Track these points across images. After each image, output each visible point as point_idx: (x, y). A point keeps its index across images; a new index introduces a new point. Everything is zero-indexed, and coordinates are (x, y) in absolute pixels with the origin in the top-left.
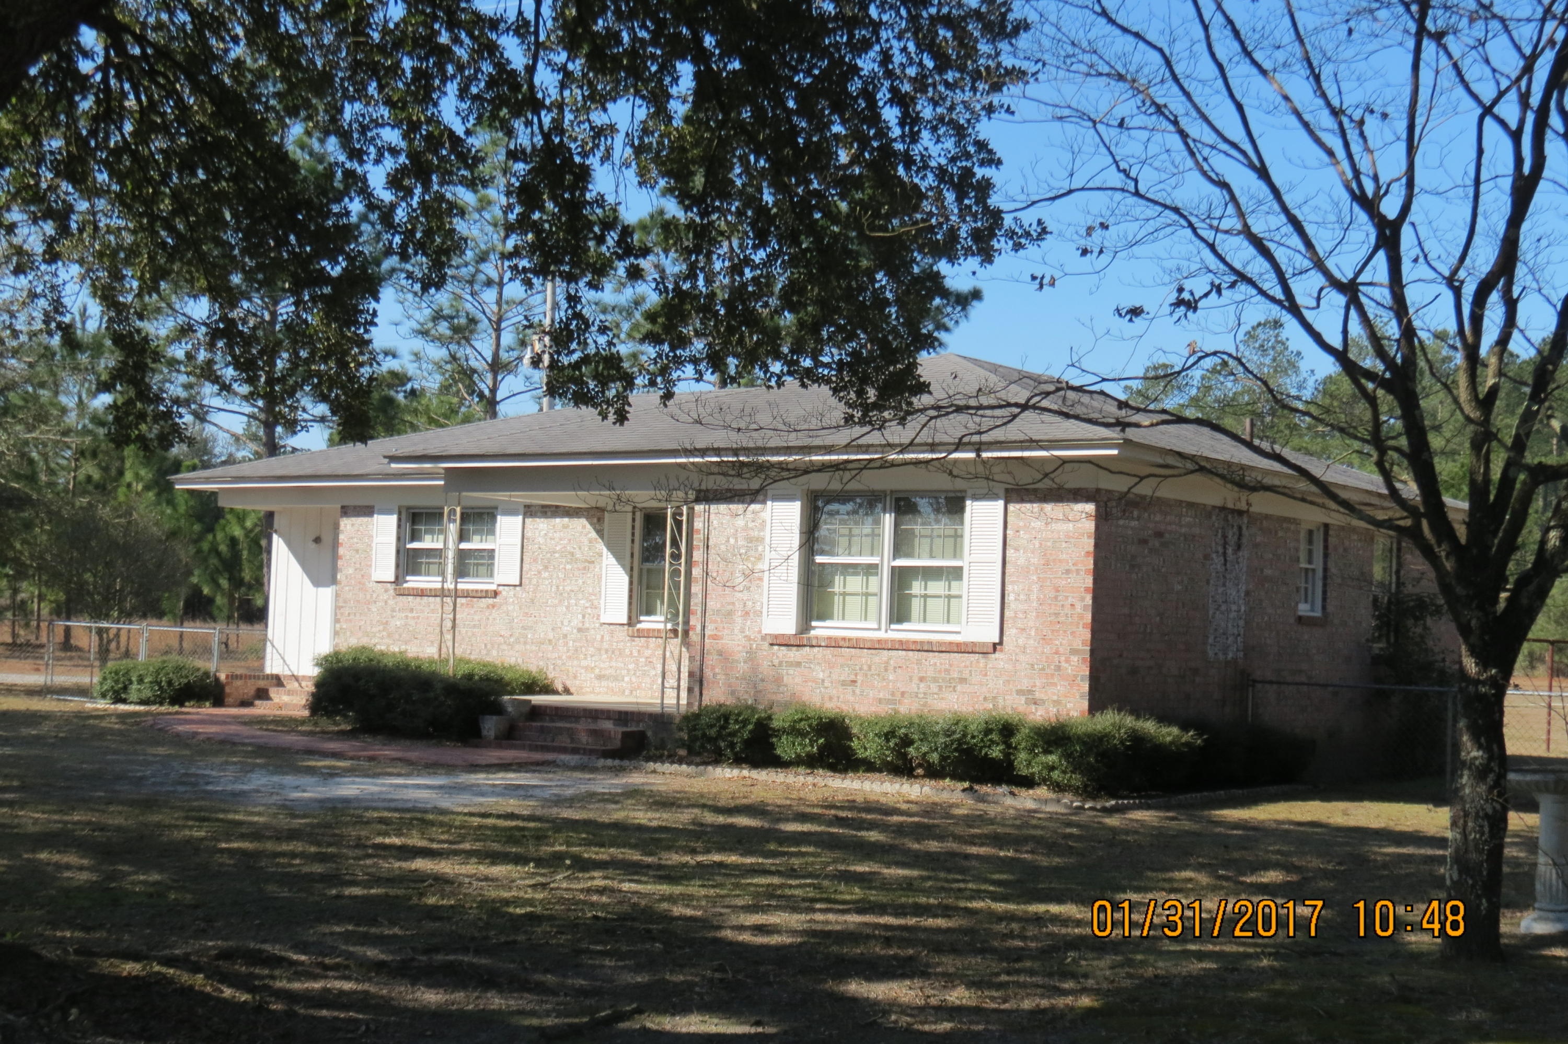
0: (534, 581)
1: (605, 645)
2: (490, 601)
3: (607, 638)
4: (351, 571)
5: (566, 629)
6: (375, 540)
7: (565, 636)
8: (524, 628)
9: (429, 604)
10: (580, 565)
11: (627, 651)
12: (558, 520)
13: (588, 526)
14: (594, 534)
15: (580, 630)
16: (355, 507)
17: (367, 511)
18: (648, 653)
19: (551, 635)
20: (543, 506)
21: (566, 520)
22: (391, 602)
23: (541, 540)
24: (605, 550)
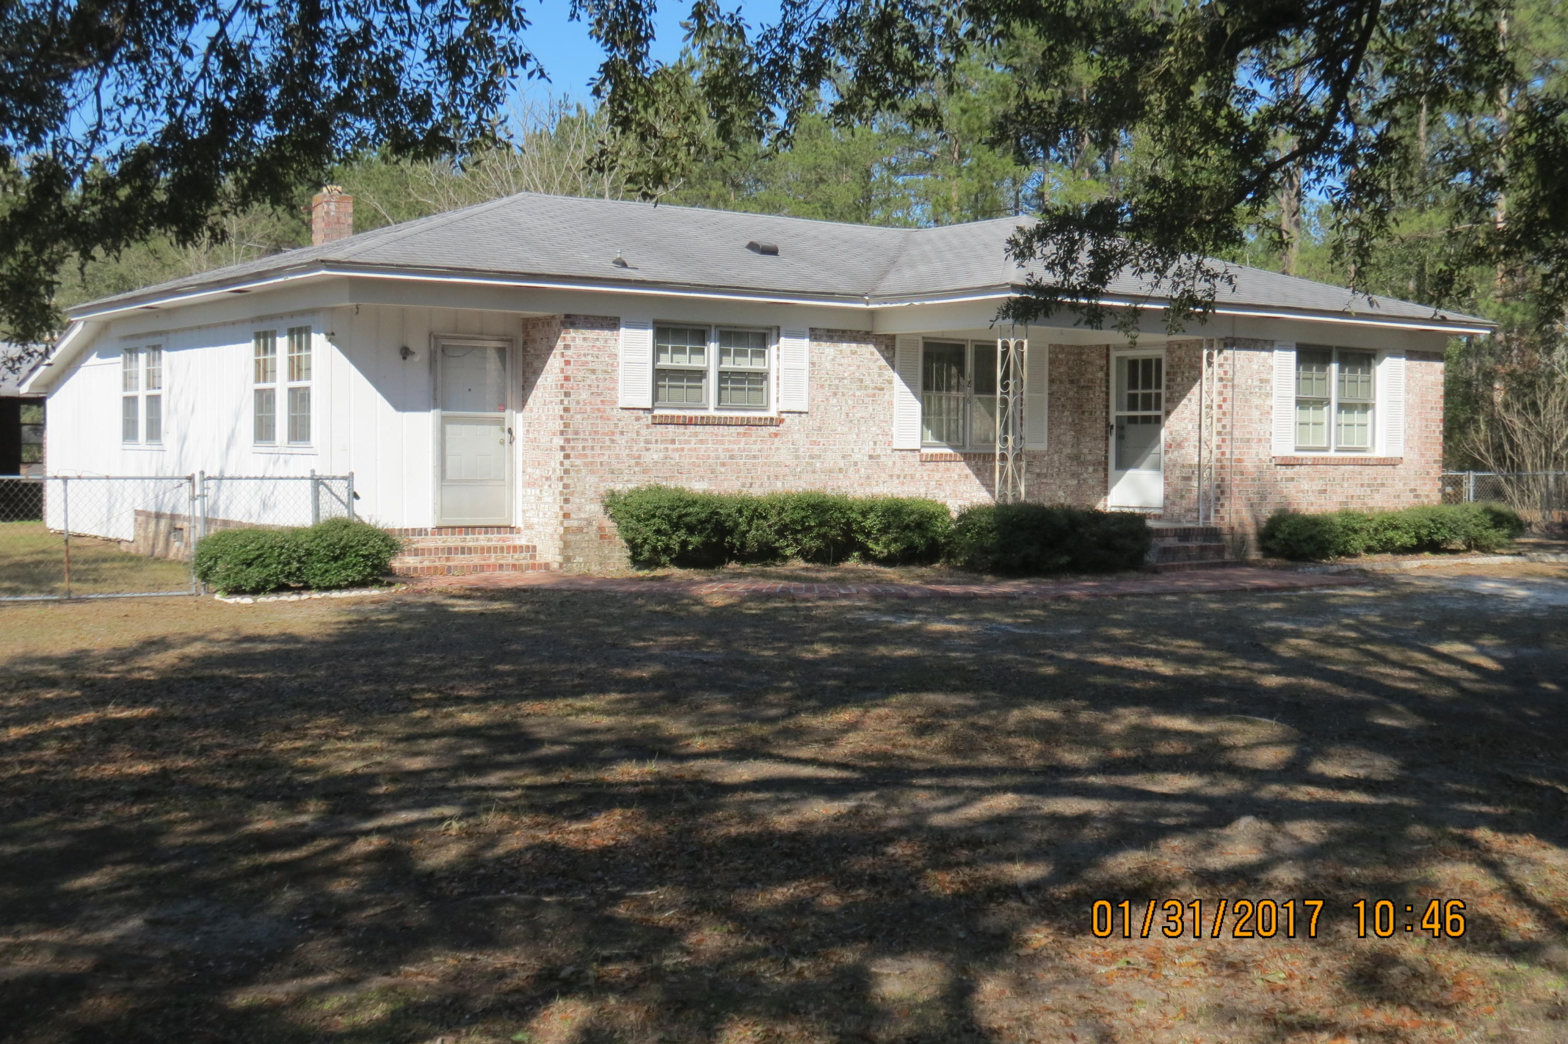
0: (822, 408)
1: (896, 471)
2: (773, 429)
3: (899, 463)
4: (585, 395)
5: (856, 457)
6: (620, 359)
7: (856, 464)
8: (811, 457)
9: (696, 434)
10: (870, 392)
11: (918, 475)
12: (845, 345)
13: (877, 354)
14: (883, 362)
15: (871, 457)
16: (587, 317)
17: (612, 324)
18: (937, 476)
19: (841, 463)
20: (829, 331)
21: (854, 345)
22: (644, 431)
23: (828, 366)
24: (896, 377)
